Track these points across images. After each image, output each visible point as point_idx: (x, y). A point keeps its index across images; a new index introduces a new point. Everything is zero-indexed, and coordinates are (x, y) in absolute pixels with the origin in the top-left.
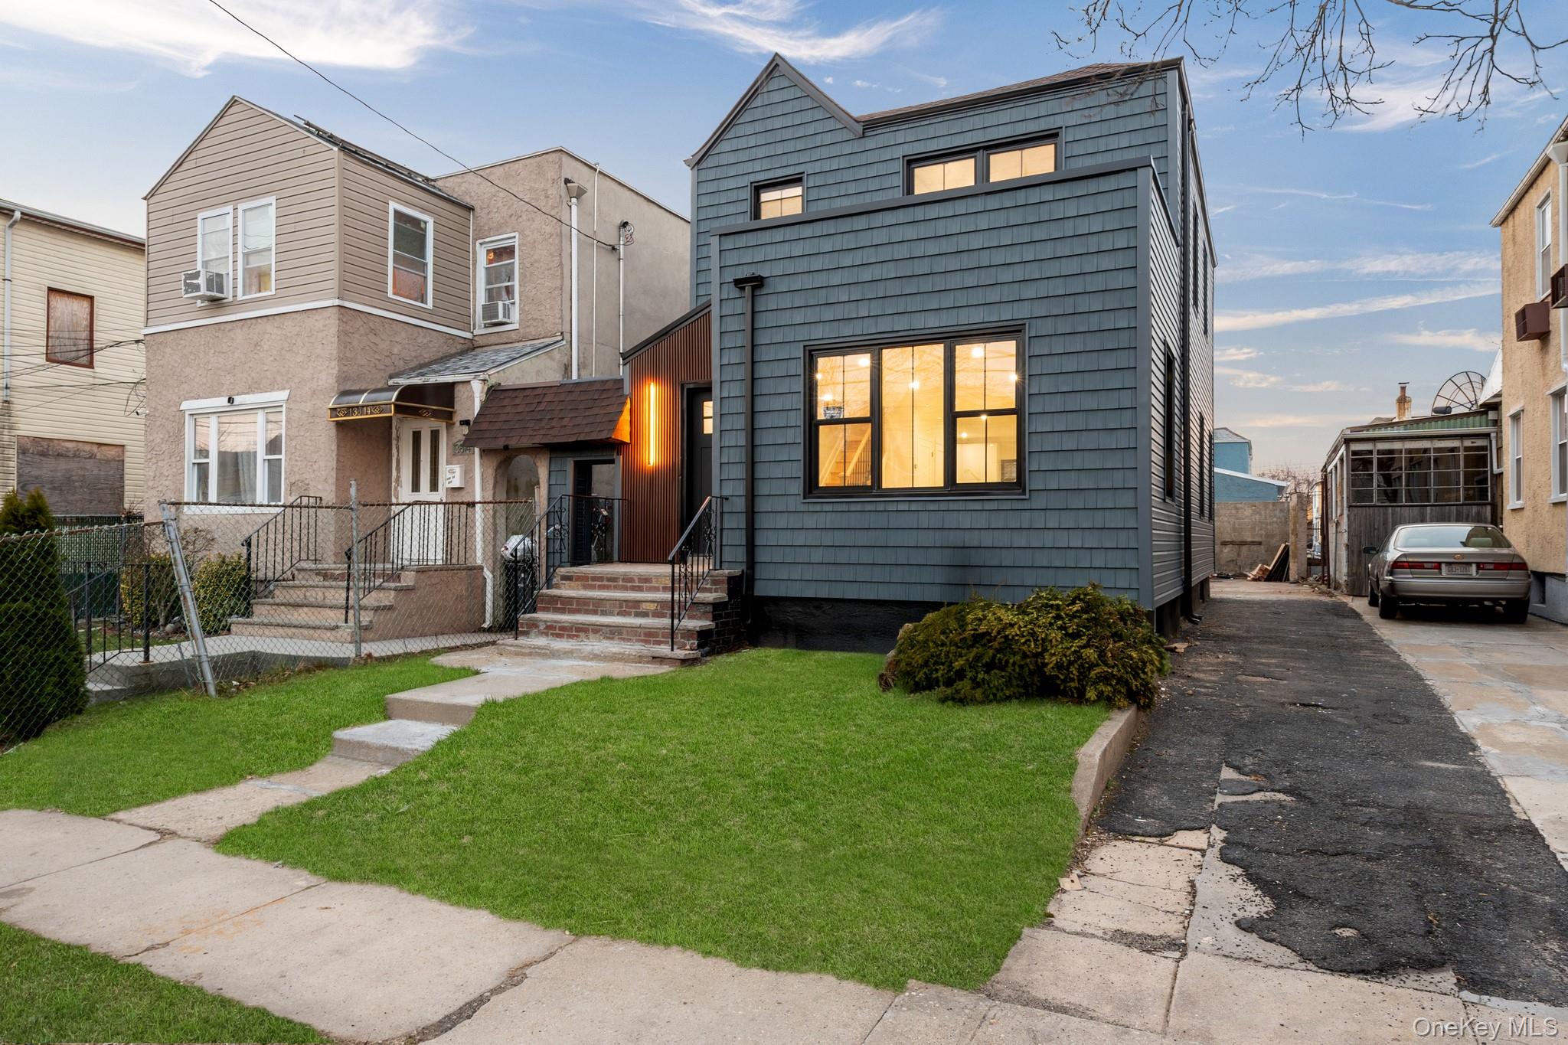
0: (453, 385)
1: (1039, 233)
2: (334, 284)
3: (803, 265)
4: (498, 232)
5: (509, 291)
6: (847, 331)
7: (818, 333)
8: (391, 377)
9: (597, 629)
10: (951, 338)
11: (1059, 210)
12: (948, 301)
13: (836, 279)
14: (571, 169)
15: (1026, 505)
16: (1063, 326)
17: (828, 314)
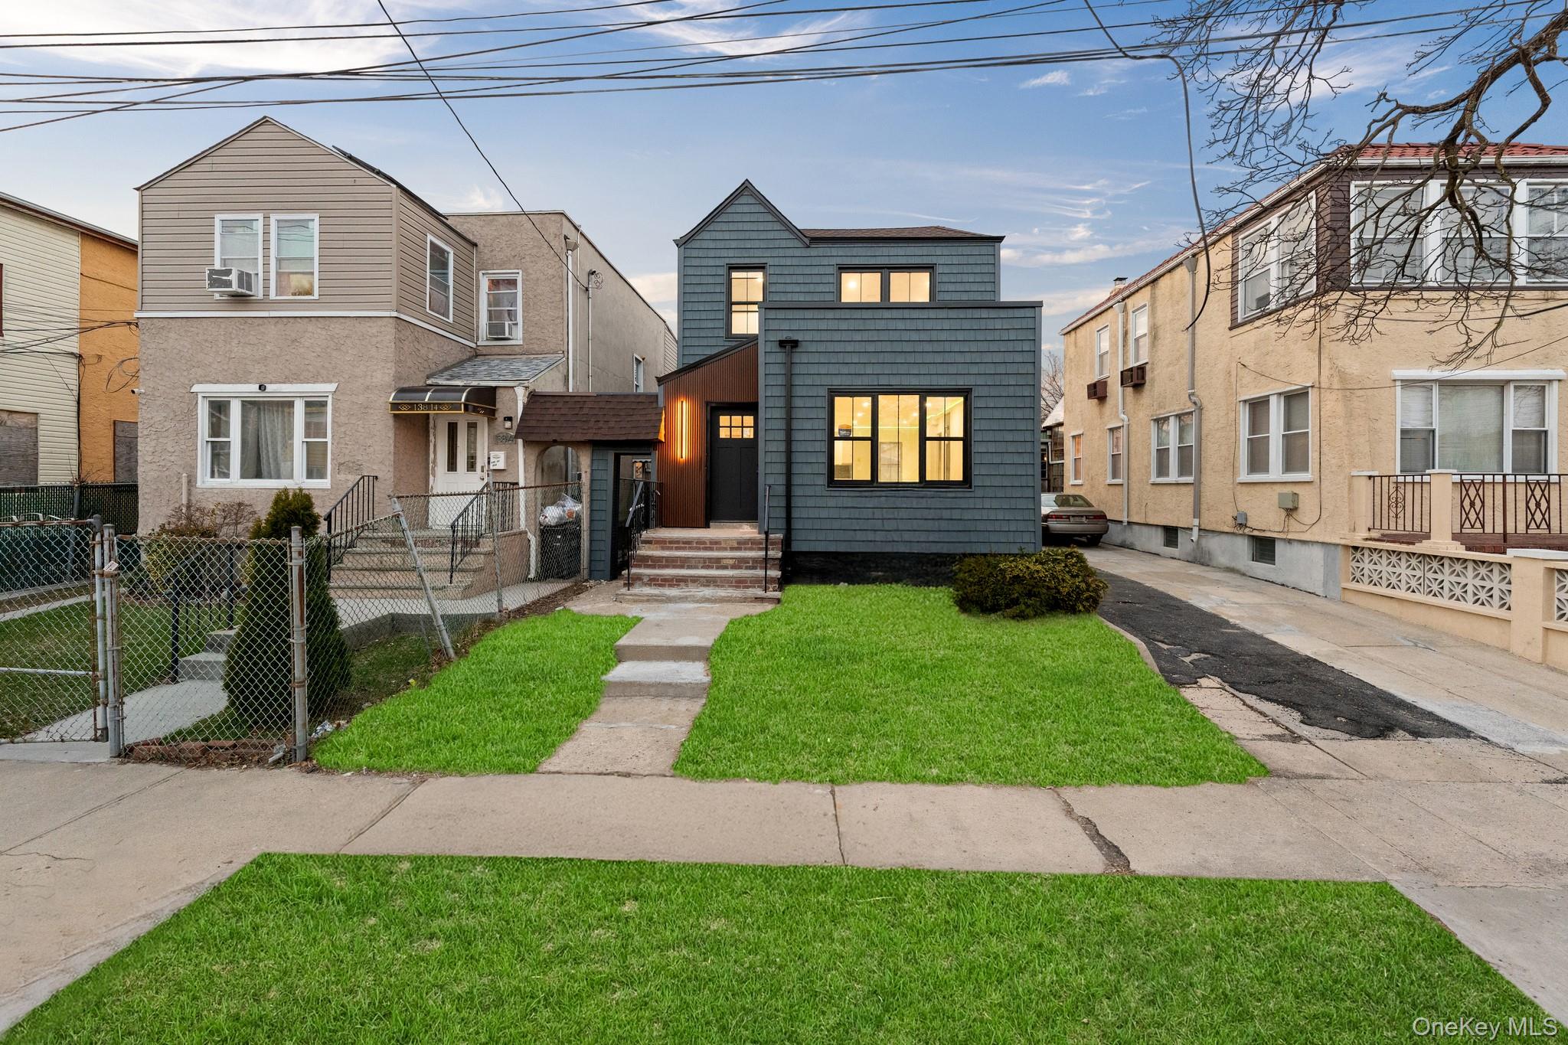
0: (495, 388)
2: (393, 298)
3: (825, 336)
4: (501, 267)
5: (511, 315)
6: (858, 382)
7: (837, 382)
8: (428, 378)
9: (695, 580)
10: (924, 393)
12: (924, 370)
13: (850, 348)
14: (568, 231)
15: (972, 495)
16: (994, 392)
17: (845, 370)
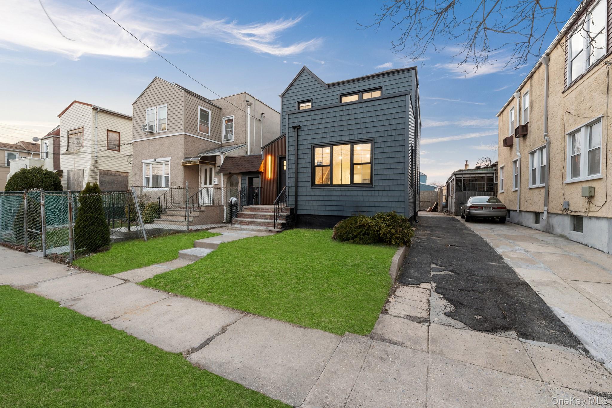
0: (216, 156)
1: (378, 113)
2: (183, 128)
3: (311, 123)
4: (228, 115)
5: (231, 131)
6: (324, 141)
7: (315, 141)
8: (199, 154)
9: (254, 223)
10: (352, 143)
11: (383, 107)
12: (352, 132)
13: (321, 126)
14: (248, 98)
15: (373, 189)
16: (384, 139)
17: (318, 136)
